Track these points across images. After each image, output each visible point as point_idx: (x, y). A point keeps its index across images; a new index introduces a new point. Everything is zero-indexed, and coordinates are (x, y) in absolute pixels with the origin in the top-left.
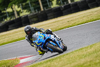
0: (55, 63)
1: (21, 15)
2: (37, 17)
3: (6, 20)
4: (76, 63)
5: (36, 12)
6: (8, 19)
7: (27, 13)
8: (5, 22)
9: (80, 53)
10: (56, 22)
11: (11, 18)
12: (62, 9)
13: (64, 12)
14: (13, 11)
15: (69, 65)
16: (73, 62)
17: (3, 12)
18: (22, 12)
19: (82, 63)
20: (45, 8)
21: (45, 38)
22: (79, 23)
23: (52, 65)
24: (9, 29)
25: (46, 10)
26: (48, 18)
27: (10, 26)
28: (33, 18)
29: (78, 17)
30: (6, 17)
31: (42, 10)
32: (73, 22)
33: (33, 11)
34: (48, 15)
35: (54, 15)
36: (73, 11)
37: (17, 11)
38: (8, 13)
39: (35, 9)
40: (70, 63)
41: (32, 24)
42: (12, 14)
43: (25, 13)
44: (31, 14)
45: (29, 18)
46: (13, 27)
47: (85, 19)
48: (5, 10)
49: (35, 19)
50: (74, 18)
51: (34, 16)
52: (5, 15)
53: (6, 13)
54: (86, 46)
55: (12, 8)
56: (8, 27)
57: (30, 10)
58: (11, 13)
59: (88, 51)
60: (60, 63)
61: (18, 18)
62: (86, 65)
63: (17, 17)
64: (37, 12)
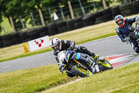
1: (111, 5)
3: (92, 12)
6: (95, 10)
11: (99, 9)
17: (88, 1)
18: (112, 2)
33: (126, 1)
43: (115, 3)
53: (92, 3)
56: (95, 20)
64: (131, 2)
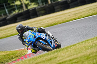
0: (62, 54)
1: (29, 7)
2: (45, 10)
4: (82, 54)
5: (43, 5)
6: (17, 11)
7: (35, 6)
8: (14, 14)
9: (87, 44)
10: (63, 14)
11: (19, 11)
12: (68, 2)
13: (70, 5)
14: (22, 4)
15: (75, 55)
16: (79, 53)
17: (11, 4)
18: (30, 5)
19: (88, 54)
20: (52, 1)
21: (35, 37)
22: (86, 15)
23: (59, 55)
24: (18, 21)
25: (53, 3)
26: (56, 10)
27: (18, 18)
28: (41, 10)
29: (84, 10)
30: (14, 10)
31: (50, 3)
32: (79, 15)
33: (41, 4)
34: (55, 8)
35: (61, 8)
36: (79, 4)
37: (25, 4)
38: (17, 5)
39: (42, 2)
40: (77, 54)
41: (40, 16)
42: (20, 7)
43: (33, 6)
44: (39, 7)
45: (37, 10)
46: (21, 19)
47: (91, 12)
48: (13, 3)
49: (43, 12)
50: (81, 11)
51: (42, 9)
52: (14, 7)
53: (14, 6)
54: (92, 38)
55: (20, 1)
56: (17, 19)
57: (38, 3)
58: (19, 5)
59: (94, 42)
60: (67, 53)
61: (26, 11)
62: (92, 55)
63: (25, 9)
64: (45, 5)
